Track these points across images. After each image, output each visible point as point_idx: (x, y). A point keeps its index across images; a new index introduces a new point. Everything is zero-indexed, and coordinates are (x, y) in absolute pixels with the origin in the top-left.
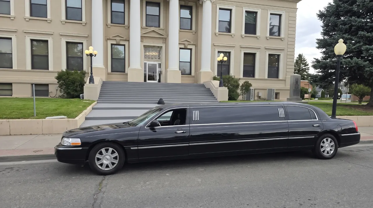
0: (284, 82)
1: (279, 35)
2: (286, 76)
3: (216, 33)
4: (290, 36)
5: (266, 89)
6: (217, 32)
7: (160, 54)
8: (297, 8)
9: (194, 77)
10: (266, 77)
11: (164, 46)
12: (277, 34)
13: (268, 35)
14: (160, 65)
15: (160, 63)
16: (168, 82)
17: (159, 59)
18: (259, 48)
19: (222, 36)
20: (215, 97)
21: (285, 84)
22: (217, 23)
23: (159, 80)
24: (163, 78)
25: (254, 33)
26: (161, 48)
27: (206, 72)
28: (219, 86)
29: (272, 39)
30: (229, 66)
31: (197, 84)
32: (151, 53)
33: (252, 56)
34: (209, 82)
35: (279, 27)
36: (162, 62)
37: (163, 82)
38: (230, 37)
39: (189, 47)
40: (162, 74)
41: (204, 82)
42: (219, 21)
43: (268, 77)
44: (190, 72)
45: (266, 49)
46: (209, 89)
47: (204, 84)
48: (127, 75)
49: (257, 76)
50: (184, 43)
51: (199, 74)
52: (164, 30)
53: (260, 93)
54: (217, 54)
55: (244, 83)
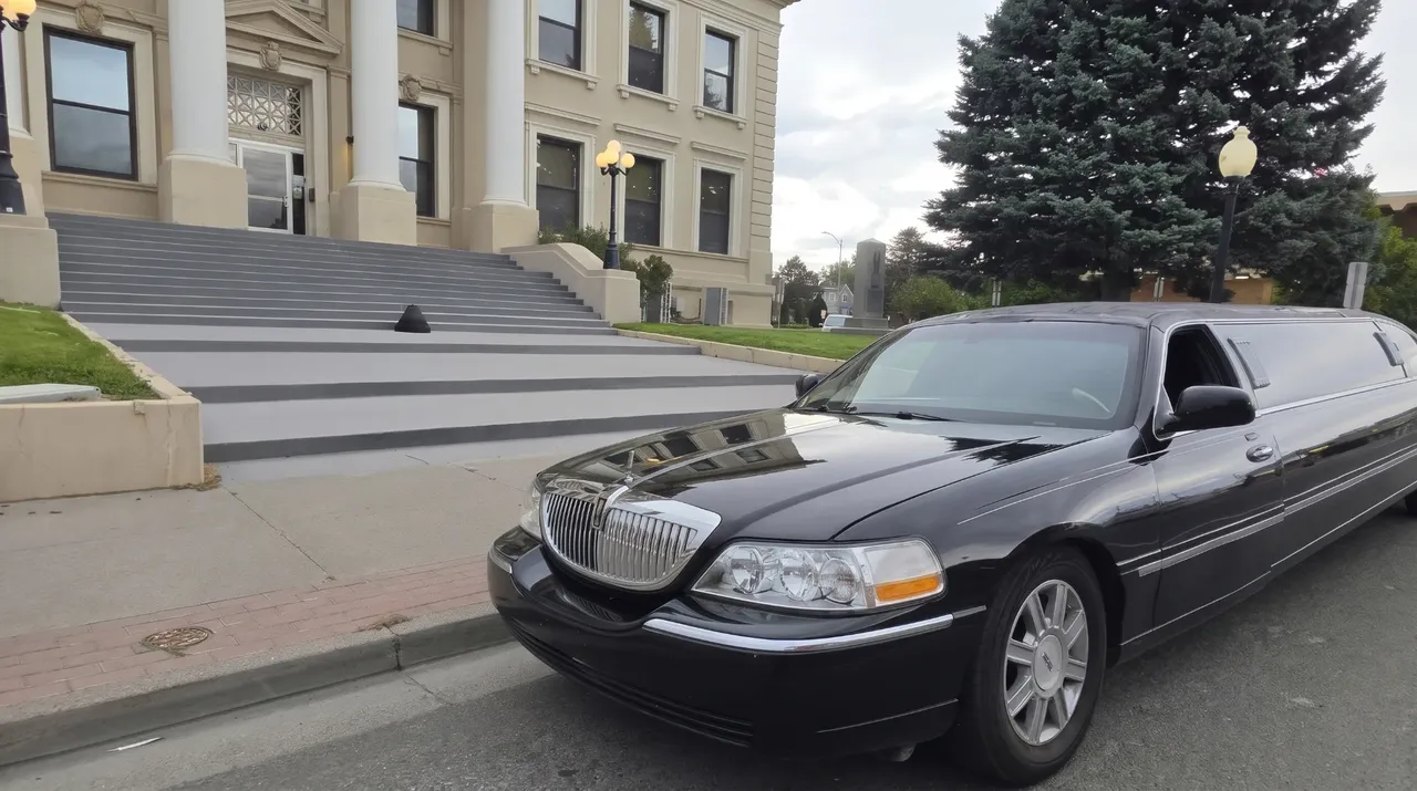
0: (744, 265)
1: (730, 109)
2: (749, 248)
3: (530, 63)
4: (760, 118)
5: (699, 290)
6: (532, 58)
7: (299, 112)
8: (781, 22)
9: (447, 225)
10: (697, 250)
11: (319, 79)
12: (723, 105)
13: (699, 103)
14: (299, 164)
15: (298, 151)
16: (361, 239)
17: (294, 132)
18: (676, 144)
19: (554, 79)
20: (590, 309)
21: (747, 274)
22: (535, 24)
23: (300, 227)
24: (318, 220)
25: (658, 86)
26: (307, 89)
27: (512, 210)
28: (606, 266)
29: (710, 119)
30: (575, 196)
31: (477, 254)
32: (256, 105)
33: (649, 168)
34: (545, 250)
35: (730, 80)
36: (308, 148)
37: (318, 236)
38: (579, 87)
39: (425, 100)
40: (312, 200)
41: (503, 250)
42: (541, 18)
43: (703, 247)
44: (426, 205)
45: (694, 149)
46: (550, 275)
47: (508, 257)
48: (152, 191)
49: (668, 241)
50: (405, 82)
51: (475, 216)
52: (325, 17)
53: (678, 304)
54: (535, 142)
55: (647, 263)
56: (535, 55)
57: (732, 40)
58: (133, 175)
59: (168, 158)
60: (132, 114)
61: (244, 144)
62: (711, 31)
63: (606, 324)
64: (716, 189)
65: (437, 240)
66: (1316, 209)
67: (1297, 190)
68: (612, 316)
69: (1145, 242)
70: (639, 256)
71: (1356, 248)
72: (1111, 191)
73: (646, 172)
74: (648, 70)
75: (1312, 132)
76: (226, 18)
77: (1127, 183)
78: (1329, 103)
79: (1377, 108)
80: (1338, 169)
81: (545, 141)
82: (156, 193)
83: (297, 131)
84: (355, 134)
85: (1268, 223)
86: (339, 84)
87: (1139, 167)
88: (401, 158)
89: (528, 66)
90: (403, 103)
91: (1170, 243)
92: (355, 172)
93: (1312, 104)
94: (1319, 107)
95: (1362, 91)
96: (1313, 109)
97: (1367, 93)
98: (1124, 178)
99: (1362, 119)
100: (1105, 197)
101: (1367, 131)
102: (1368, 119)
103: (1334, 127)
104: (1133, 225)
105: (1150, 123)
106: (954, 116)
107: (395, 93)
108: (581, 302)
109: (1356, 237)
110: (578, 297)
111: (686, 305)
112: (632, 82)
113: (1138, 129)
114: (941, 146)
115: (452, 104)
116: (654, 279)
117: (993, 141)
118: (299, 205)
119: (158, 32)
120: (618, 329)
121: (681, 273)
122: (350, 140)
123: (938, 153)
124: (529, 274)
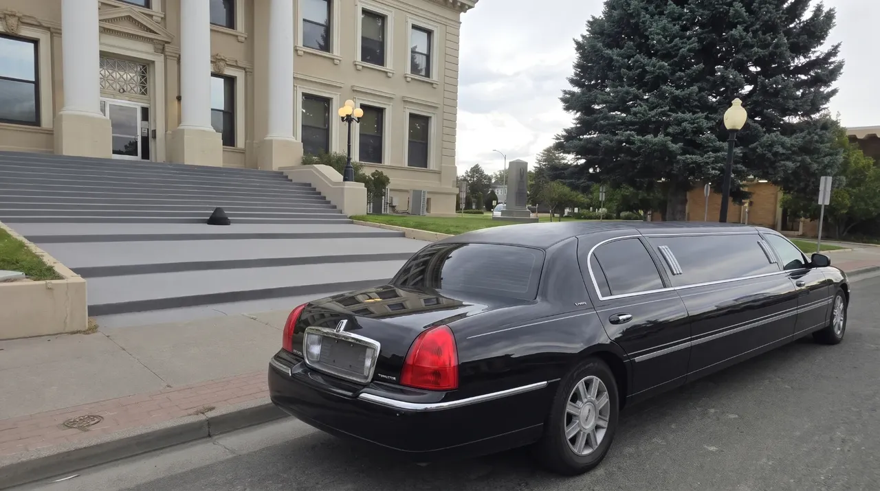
0: (437, 175)
1: (428, 75)
2: (441, 163)
3: (298, 48)
4: (447, 80)
5: (407, 191)
6: (299, 45)
7: (146, 80)
8: (461, 22)
9: (242, 152)
10: (406, 165)
11: (159, 60)
12: (423, 73)
13: (409, 71)
14: (145, 112)
15: (145, 105)
16: (186, 163)
17: (143, 93)
18: (392, 98)
19: (312, 58)
20: (335, 207)
21: (440, 180)
22: (301, 23)
23: (146, 155)
24: (158, 150)
25: (381, 61)
26: (151, 65)
27: (286, 144)
28: (345, 180)
29: (416, 82)
30: (326, 132)
31: (263, 172)
32: (118, 76)
33: (374, 114)
34: (307, 168)
35: (428, 57)
36: (152, 104)
37: (159, 161)
38: (329, 63)
39: (229, 72)
40: (154, 137)
41: (280, 168)
42: (304, 20)
43: (409, 164)
44: (229, 138)
45: (404, 101)
46: (310, 185)
47: (282, 173)
48: (50, 133)
49: (387, 159)
50: (215, 60)
51: (260, 147)
52: (164, 19)
53: (394, 200)
54: (300, 99)
55: (373, 175)
56: (300, 43)
57: (429, 33)
58: (37, 122)
59: (61, 113)
60: (37, 83)
61: (110, 101)
62: (415, 27)
63: (346, 217)
64: (419, 126)
65: (235, 163)
66: (800, 141)
67: (789, 130)
68: (349, 211)
69: (692, 163)
70: (368, 171)
71: (827, 165)
72: (670, 130)
73: (373, 116)
74: (373, 52)
75: (799, 93)
76: (100, 20)
77: (681, 126)
78: (810, 75)
79: (840, 78)
80: (816, 116)
81: (307, 97)
82: (52, 134)
83: (144, 92)
84: (182, 95)
85: (770, 151)
86: (172, 64)
87: (688, 116)
88: (212, 109)
89: (296, 50)
90: (213, 75)
91: (707, 163)
92: (182, 120)
93: (799, 76)
94: (803, 77)
95: (830, 68)
96: (799, 78)
97: (832, 69)
98: (679, 122)
99: (830, 85)
100: (667, 134)
101: (834, 92)
102: (834, 85)
103: (812, 90)
104: (684, 152)
105: (695, 88)
106: (572, 82)
107: (209, 68)
108: (329, 202)
109: (827, 160)
110: (328, 199)
111: (400, 202)
112: (364, 59)
113: (687, 91)
114: (564, 100)
115: (246, 75)
116: (377, 186)
117: (596, 98)
118: (145, 141)
119: (55, 32)
120: (353, 219)
121: (396, 181)
122: (179, 98)
123: (562, 105)
124: (296, 184)
